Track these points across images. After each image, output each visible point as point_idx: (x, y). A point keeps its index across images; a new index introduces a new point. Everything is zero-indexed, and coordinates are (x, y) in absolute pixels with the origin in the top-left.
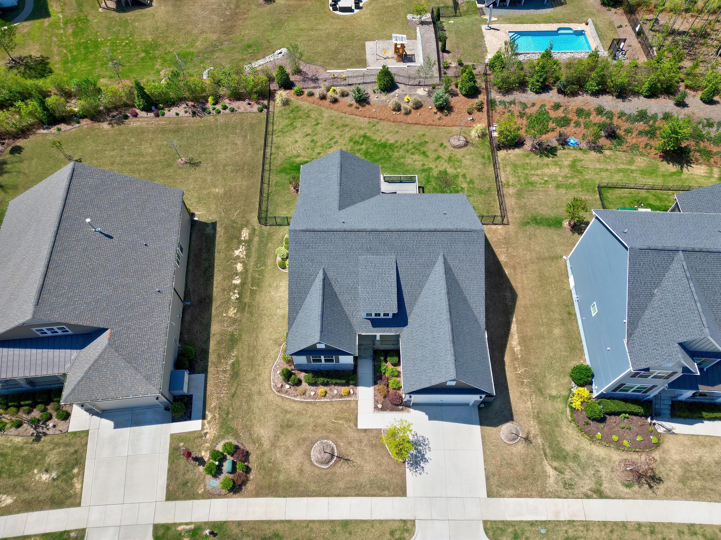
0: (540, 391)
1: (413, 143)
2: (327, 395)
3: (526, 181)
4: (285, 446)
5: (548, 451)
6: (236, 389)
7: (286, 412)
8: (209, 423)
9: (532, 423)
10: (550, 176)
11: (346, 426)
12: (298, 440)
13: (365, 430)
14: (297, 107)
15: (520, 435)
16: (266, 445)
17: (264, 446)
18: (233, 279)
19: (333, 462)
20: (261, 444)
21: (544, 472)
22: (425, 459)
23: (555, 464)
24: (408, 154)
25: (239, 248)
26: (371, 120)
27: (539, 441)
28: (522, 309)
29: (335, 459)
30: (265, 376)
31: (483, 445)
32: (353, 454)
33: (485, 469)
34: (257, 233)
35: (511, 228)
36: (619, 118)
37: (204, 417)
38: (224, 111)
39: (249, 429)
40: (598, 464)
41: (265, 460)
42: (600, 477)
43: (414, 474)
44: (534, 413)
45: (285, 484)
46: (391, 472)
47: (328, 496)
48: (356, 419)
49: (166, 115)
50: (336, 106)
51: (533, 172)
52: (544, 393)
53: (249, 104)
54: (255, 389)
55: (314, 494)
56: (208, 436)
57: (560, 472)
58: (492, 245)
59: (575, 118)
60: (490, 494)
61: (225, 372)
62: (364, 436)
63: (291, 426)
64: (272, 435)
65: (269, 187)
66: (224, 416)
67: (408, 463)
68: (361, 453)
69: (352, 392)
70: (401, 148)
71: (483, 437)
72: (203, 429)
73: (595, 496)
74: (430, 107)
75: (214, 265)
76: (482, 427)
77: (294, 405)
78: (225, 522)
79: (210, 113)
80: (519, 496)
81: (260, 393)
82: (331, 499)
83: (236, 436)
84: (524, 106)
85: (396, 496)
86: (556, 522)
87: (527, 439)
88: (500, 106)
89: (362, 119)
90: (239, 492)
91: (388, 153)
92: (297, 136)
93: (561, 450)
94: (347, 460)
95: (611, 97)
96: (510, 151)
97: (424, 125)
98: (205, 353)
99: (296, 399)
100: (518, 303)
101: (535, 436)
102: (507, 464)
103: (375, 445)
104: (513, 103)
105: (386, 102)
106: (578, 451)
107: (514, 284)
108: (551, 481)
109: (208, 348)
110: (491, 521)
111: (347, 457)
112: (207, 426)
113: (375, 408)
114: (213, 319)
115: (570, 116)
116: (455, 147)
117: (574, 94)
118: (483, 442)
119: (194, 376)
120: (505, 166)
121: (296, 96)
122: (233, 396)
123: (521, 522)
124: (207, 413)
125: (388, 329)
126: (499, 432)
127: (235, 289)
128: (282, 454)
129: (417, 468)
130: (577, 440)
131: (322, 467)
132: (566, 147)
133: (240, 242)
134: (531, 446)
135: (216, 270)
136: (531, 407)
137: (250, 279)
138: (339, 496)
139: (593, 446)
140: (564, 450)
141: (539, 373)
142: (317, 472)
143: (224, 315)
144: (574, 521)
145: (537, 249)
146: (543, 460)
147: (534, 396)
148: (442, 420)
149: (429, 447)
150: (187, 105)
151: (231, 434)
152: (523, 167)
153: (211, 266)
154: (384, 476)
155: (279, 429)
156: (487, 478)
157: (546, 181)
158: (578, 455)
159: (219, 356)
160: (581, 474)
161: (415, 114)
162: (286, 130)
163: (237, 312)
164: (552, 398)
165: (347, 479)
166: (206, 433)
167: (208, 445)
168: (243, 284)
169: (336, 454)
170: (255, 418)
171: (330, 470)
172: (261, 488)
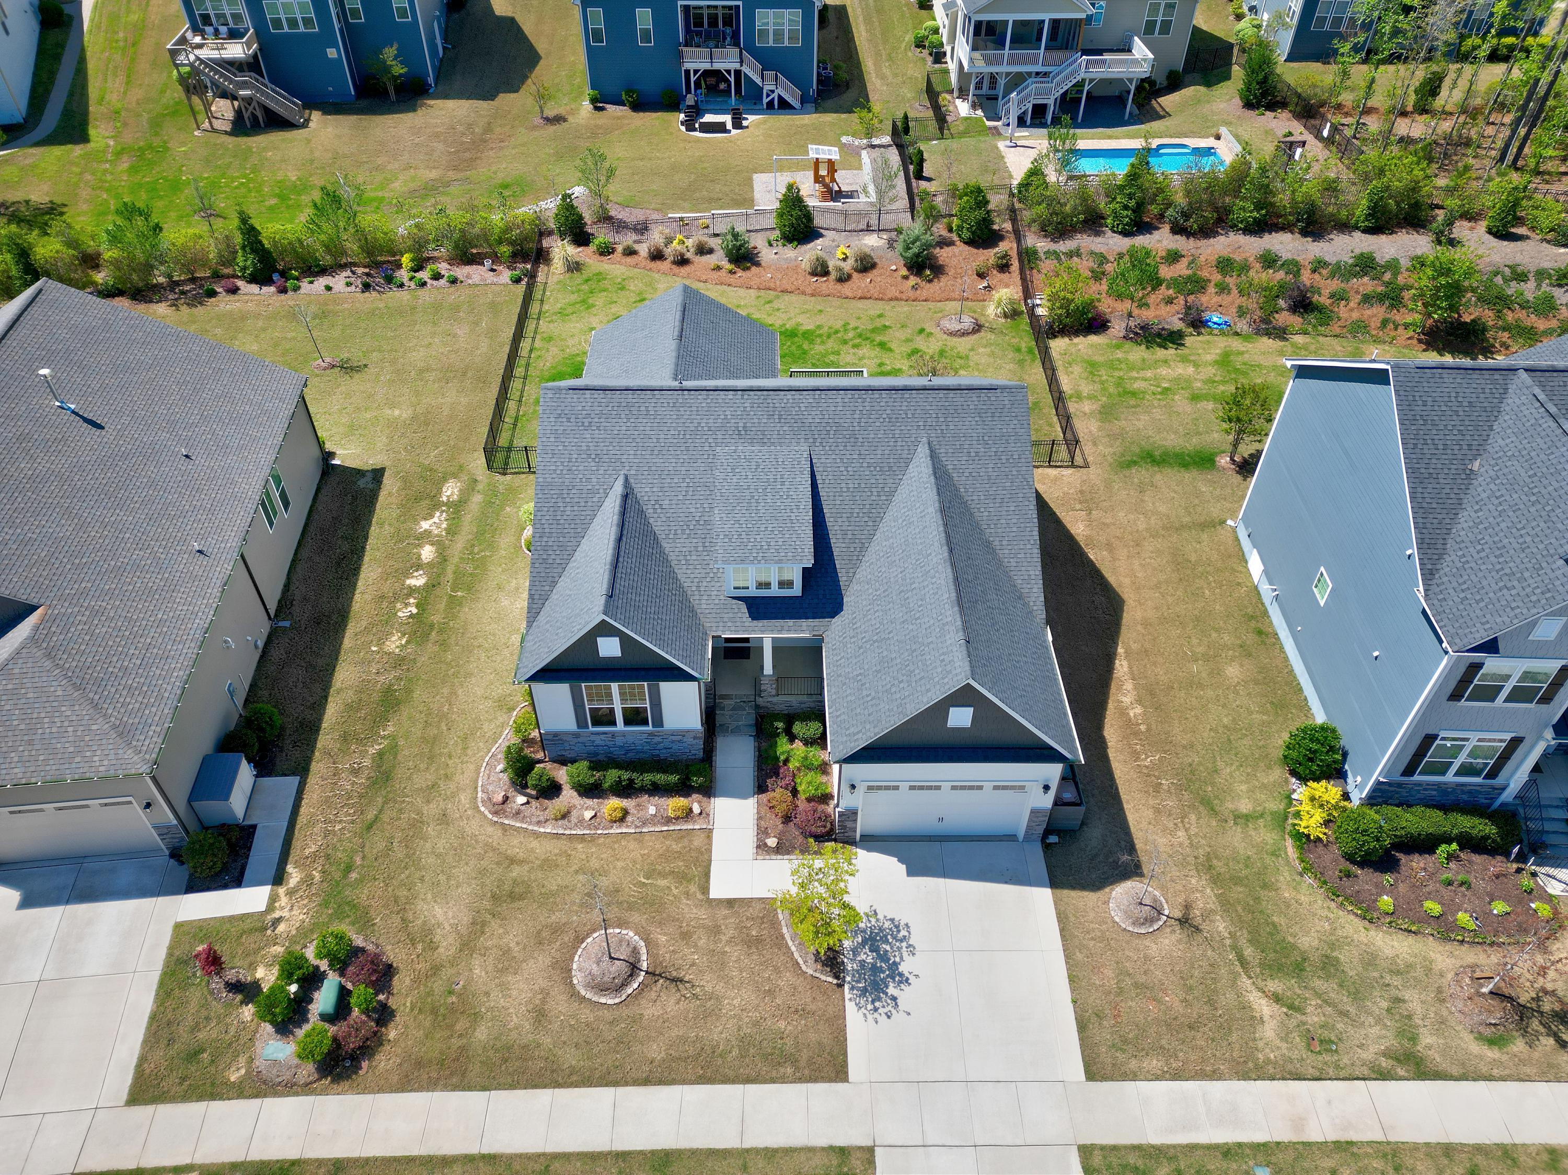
0: (1208, 805)
1: (856, 328)
2: (629, 819)
3: (1121, 390)
4: (499, 947)
5: (1248, 952)
6: (380, 811)
7: (512, 861)
8: (290, 893)
9: (1194, 881)
10: (1177, 380)
11: (675, 891)
12: (539, 932)
13: (730, 903)
14: (600, 274)
15: (1166, 912)
16: (447, 946)
17: (441, 950)
18: (408, 575)
19: (635, 985)
20: (432, 947)
21: (1245, 1007)
22: (901, 975)
23: (1274, 986)
24: (844, 348)
25: (432, 516)
26: (762, 293)
27: (1221, 926)
28: (1139, 628)
29: (641, 979)
30: (464, 779)
31: (1063, 936)
32: (693, 964)
33: (1074, 1002)
34: (480, 487)
35: (1094, 474)
36: (1314, 271)
37: (278, 879)
38: (435, 283)
39: (401, 907)
40: (1396, 981)
41: (438, 986)
42: (1409, 1017)
43: (870, 1017)
44: (1196, 858)
45: (491, 1053)
46: (803, 1012)
47: (615, 1084)
48: (707, 875)
49: (302, 291)
50: (684, 270)
51: (1135, 374)
52: (1217, 808)
53: (493, 270)
54: (432, 810)
55: (574, 1078)
56: (281, 928)
57: (1291, 1007)
58: (1052, 505)
59: (1217, 277)
60: (1092, 1073)
61: (355, 772)
62: (725, 918)
63: (521, 897)
64: (466, 919)
65: (519, 406)
66: (337, 876)
67: (852, 988)
68: (719, 962)
69: (696, 809)
70: (829, 337)
71: (1062, 918)
72: (270, 908)
73: (1401, 1072)
74: (894, 267)
75: (363, 548)
76: (1058, 891)
77: (534, 844)
78: (294, 1163)
79: (402, 285)
80: (1176, 1076)
81: (444, 819)
82: (621, 1090)
83: (365, 923)
84: (1102, 259)
85: (815, 1080)
86: (1300, 1147)
87: (1184, 921)
88: (1048, 262)
89: (742, 292)
90: (348, 1077)
91: (799, 347)
92: (594, 321)
93: (1286, 948)
94: (676, 980)
95: (1289, 235)
96: (1076, 340)
97: (882, 299)
98: (311, 728)
99: (542, 830)
100: (1127, 618)
101: (1207, 915)
102: (1136, 985)
103: (759, 940)
104: (1076, 253)
105: (796, 260)
106: (1332, 946)
107: (1111, 579)
108: (1269, 1031)
109: (320, 720)
110: (1103, 1148)
111: (674, 974)
112: (284, 900)
113: (758, 847)
114: (342, 656)
115: (1205, 274)
116: (952, 334)
117: (1206, 232)
118: (1062, 930)
119: (268, 782)
120: (1070, 364)
121: (597, 256)
122: (369, 828)
123: (1192, 1148)
124: (290, 868)
125: (790, 622)
126: (1106, 903)
127: (409, 595)
128: (490, 968)
129: (879, 999)
130: (1328, 919)
131: (603, 1000)
132: (1203, 330)
133: (436, 505)
134: (1199, 938)
135: (366, 559)
136: (1187, 842)
137: (450, 576)
138: (646, 1082)
139: (1372, 933)
140: (1294, 947)
141: (1200, 764)
142: (587, 1015)
143: (374, 649)
144: (1351, 1143)
145: (1163, 509)
146: (1235, 977)
147: (1193, 817)
148: (944, 875)
149: (909, 946)
150: (353, 273)
151: (347, 920)
152: (1111, 365)
153: (357, 552)
154: (782, 1024)
155: (487, 904)
156: (1082, 1026)
157: (1167, 389)
158: (1337, 959)
159: (345, 738)
160: (1353, 1010)
161: (860, 282)
162: (569, 310)
163: (408, 642)
164: (1243, 819)
165: (675, 1032)
166: (279, 920)
167: (278, 949)
168: (432, 586)
169: (644, 966)
170: (422, 879)
171: (625, 1012)
172: (419, 1064)
